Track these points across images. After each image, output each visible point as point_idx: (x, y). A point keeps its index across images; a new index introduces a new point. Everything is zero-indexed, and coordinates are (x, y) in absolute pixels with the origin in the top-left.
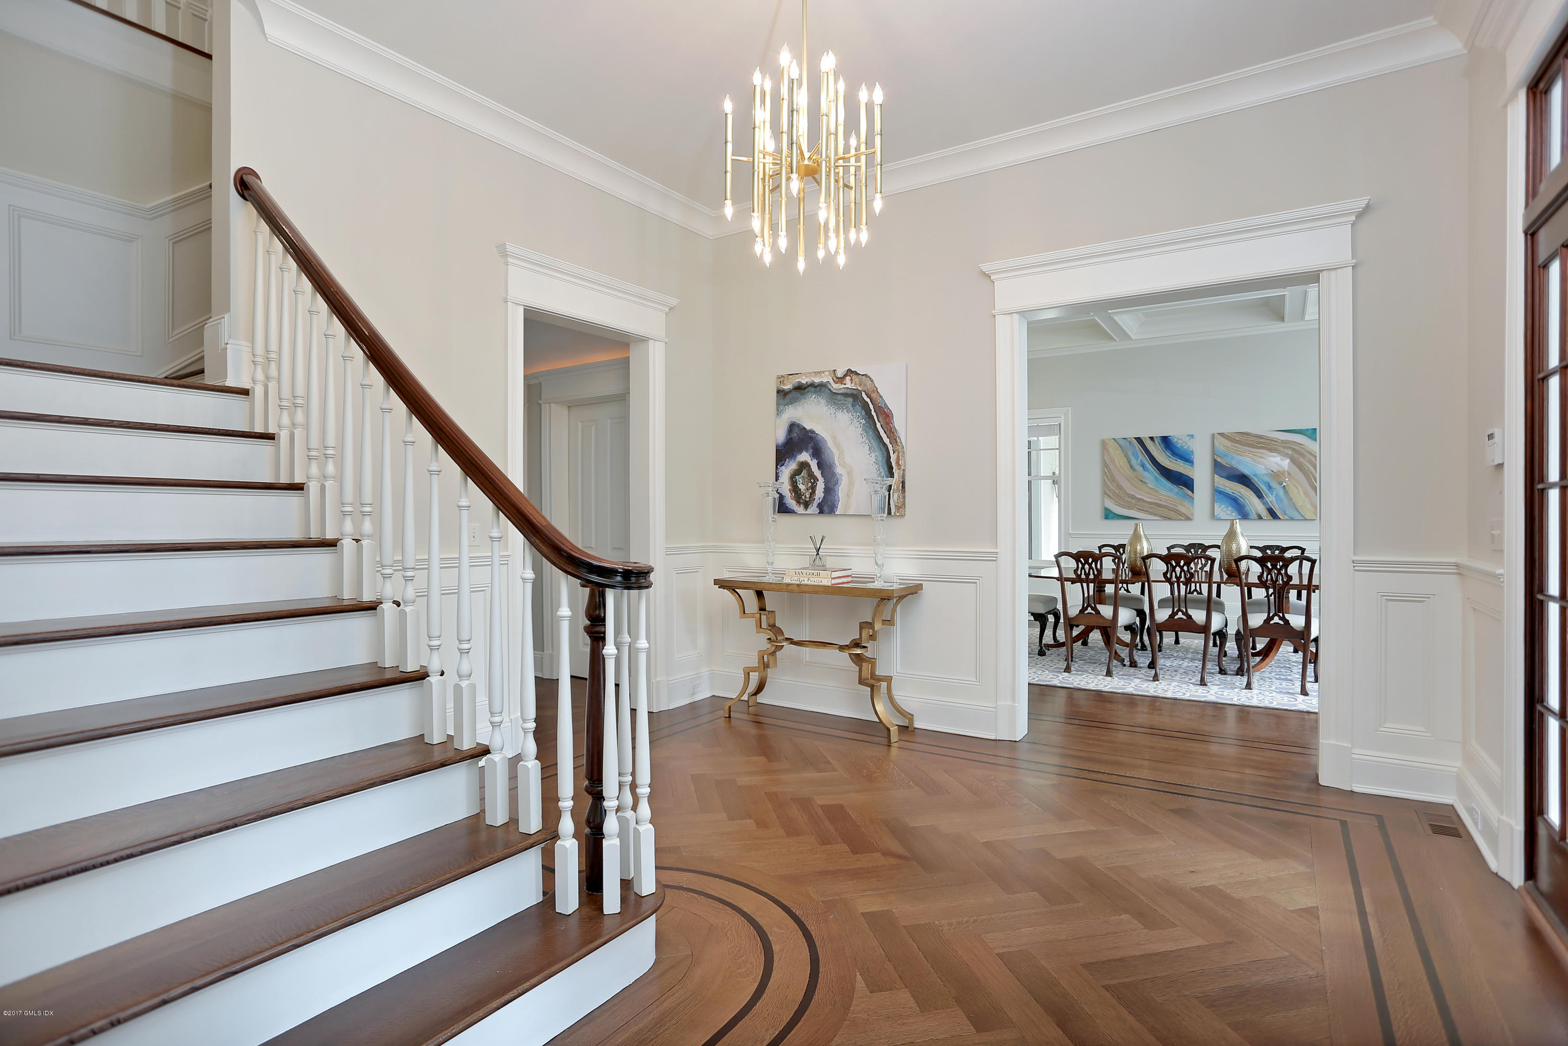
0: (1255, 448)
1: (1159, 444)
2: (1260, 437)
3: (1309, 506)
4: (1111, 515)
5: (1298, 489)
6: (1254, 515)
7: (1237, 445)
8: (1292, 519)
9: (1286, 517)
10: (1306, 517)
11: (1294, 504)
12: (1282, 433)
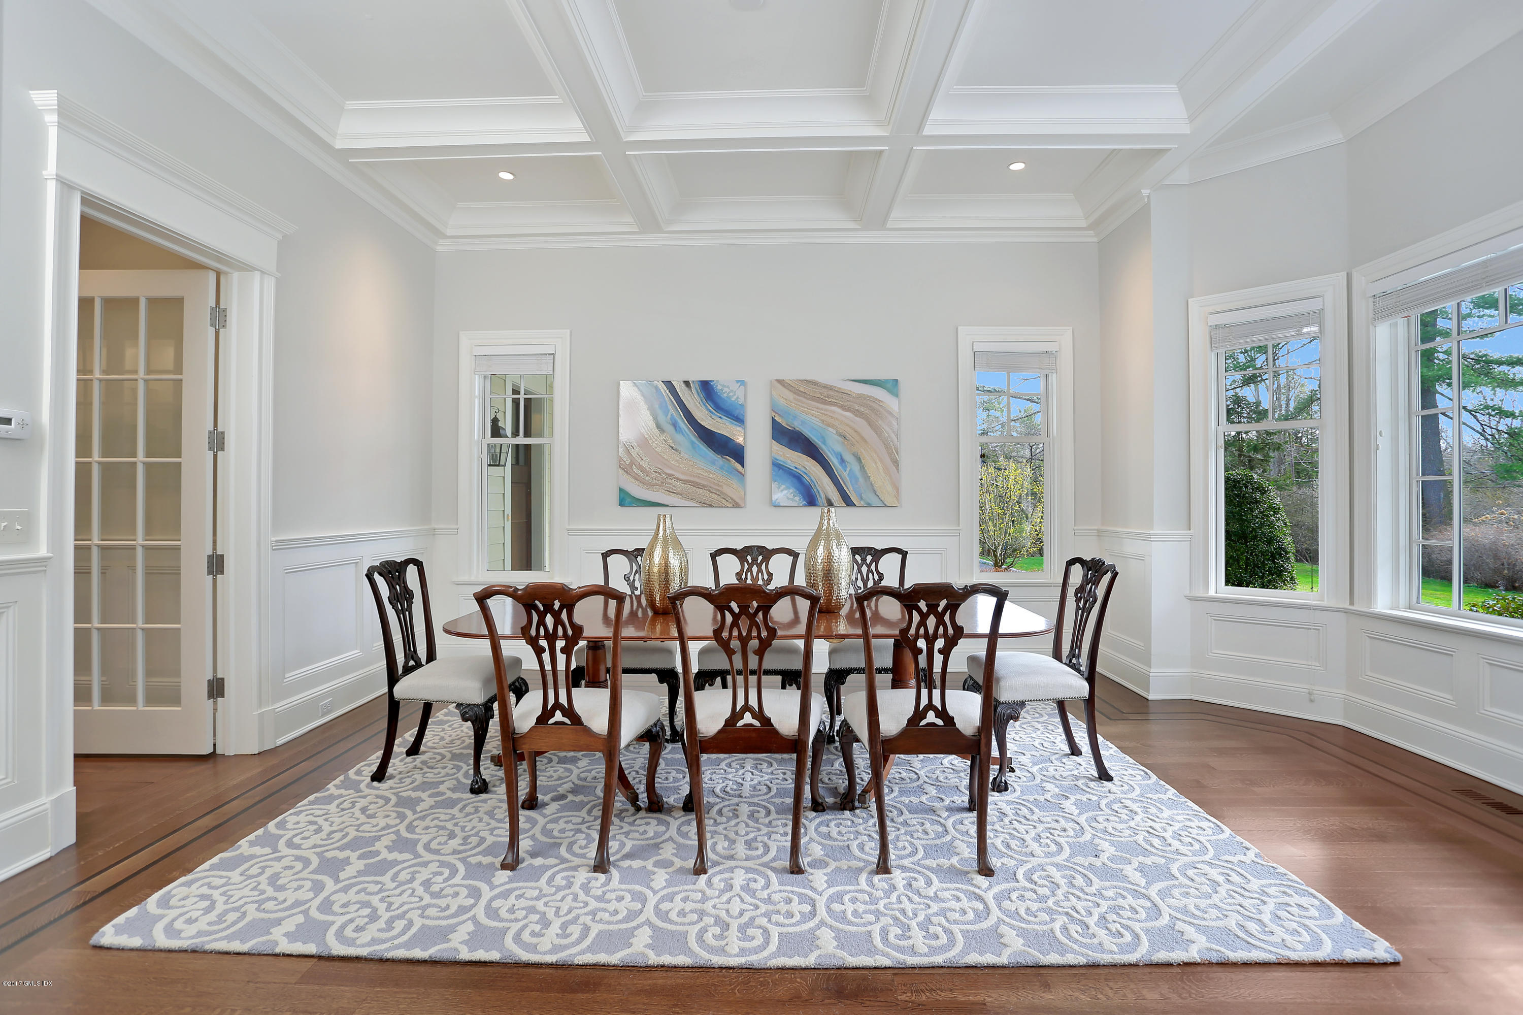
0: (825, 404)
1: (698, 393)
2: (830, 388)
3: (889, 488)
4: (628, 500)
5: (876, 463)
6: (821, 500)
7: (801, 398)
8: (869, 505)
9: (862, 503)
10: (885, 502)
11: (871, 484)
12: (857, 384)
